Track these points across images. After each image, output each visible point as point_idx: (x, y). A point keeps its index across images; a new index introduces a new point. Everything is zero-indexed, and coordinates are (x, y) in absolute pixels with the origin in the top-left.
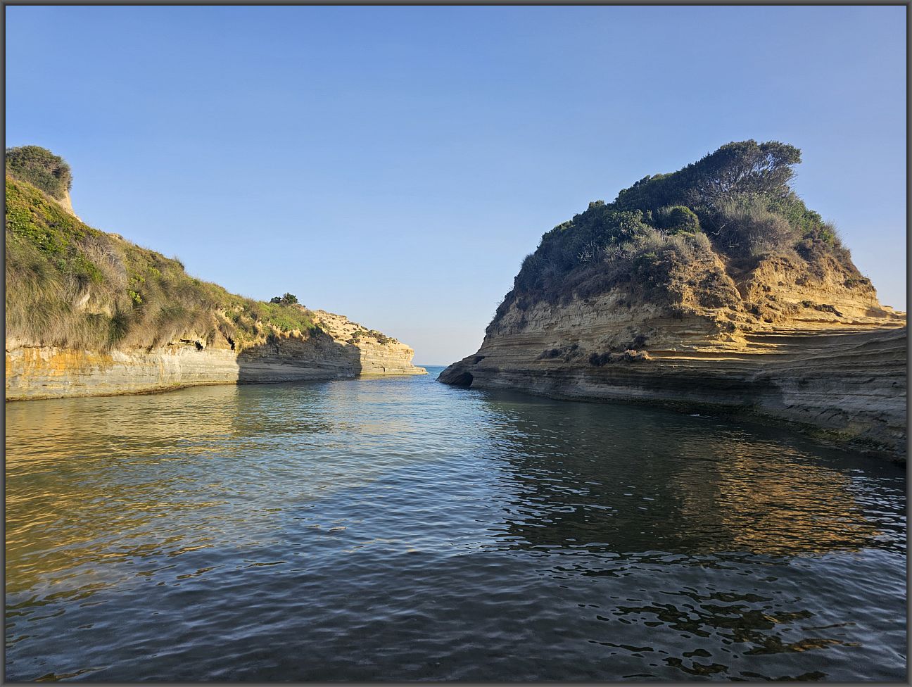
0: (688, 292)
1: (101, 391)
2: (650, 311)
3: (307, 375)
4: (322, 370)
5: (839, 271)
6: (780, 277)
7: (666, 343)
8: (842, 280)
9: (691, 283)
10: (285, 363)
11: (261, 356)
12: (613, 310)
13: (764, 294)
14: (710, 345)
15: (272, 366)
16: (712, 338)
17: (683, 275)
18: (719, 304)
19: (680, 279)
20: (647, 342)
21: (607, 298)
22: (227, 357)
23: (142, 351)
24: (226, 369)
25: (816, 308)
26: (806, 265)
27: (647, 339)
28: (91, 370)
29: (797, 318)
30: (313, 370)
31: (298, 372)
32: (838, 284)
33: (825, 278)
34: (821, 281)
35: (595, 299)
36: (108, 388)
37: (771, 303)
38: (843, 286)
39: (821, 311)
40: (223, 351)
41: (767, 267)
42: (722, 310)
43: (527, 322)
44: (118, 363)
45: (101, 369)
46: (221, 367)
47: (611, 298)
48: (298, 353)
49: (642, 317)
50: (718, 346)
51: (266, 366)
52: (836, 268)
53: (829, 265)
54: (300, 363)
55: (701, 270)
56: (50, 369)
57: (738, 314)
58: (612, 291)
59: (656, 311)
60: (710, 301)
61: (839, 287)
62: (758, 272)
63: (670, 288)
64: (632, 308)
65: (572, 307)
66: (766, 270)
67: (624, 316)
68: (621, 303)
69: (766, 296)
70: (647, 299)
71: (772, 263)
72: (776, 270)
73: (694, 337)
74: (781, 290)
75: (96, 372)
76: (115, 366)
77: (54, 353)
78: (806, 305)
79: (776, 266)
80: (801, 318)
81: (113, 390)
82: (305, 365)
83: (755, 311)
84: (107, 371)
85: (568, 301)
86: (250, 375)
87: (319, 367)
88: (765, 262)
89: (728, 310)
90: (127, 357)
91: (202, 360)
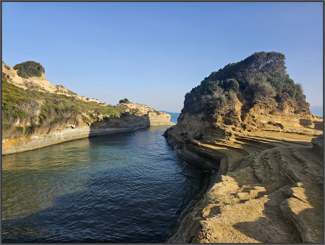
0: (220, 118)
1: (27, 149)
2: (207, 124)
3: (121, 130)
4: (128, 128)
5: (293, 107)
6: (262, 111)
7: (208, 138)
8: (294, 110)
9: (222, 115)
10: (112, 127)
11: (101, 126)
12: (200, 121)
13: (251, 119)
14: (220, 141)
15: (106, 129)
16: (223, 138)
17: (220, 111)
18: (231, 124)
19: (219, 113)
20: (203, 137)
21: (200, 115)
22: (86, 128)
23: (45, 134)
24: (85, 133)
25: (274, 125)
26: (277, 105)
27: (203, 135)
28: (22, 144)
29: (263, 129)
30: (124, 129)
31: (117, 130)
32: (291, 113)
33: (284, 111)
34: (282, 112)
36: (29, 148)
37: (253, 123)
38: (293, 113)
39: (275, 126)
40: (84, 127)
41: (256, 107)
42: (231, 126)
43: (184, 119)
44: (33, 139)
45: (26, 143)
46: (83, 132)
48: (117, 123)
49: (205, 126)
50: (223, 142)
51: (104, 129)
52: (291, 106)
53: (288, 104)
54: (119, 127)
55: (228, 109)
56: (6, 145)
57: (237, 128)
58: (202, 113)
59: (209, 124)
60: (227, 122)
61: (292, 114)
62: (252, 109)
63: (213, 117)
64: (204, 122)
65: (193, 116)
66: (256, 108)
67: (202, 124)
68: (203, 119)
69: (252, 120)
70: (208, 119)
71: (259, 105)
72: (261, 108)
73: (217, 137)
74: (261, 117)
75: (24, 144)
76: (32, 141)
77: (7, 141)
78: (269, 123)
79: (261, 107)
80: (265, 129)
81: (31, 149)
82: (120, 127)
83: (244, 127)
84: (29, 143)
85: (192, 114)
86: (96, 133)
87: (126, 127)
88: (256, 105)
89: (233, 126)
90: (38, 137)
91: (75, 131)
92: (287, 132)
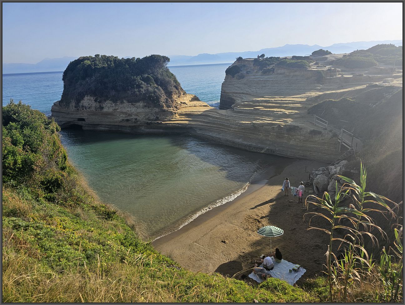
0: (164, 105)
2: (157, 110)
6: (176, 96)
7: (163, 118)
9: (164, 102)
12: (143, 108)
13: (175, 102)
14: (173, 118)
16: (173, 116)
18: (170, 107)
19: (162, 101)
21: (139, 104)
26: (178, 92)
27: (159, 117)
29: (182, 107)
32: (183, 95)
33: (181, 94)
35: (134, 104)
37: (177, 104)
39: (184, 104)
43: (103, 107)
47: (141, 104)
49: (155, 111)
50: (175, 118)
52: (181, 91)
57: (175, 109)
58: (140, 102)
60: (169, 106)
63: (161, 104)
64: (150, 108)
65: (125, 105)
66: (173, 95)
67: (147, 110)
68: (145, 106)
70: (155, 106)
71: (174, 93)
74: (177, 100)
78: (181, 103)
85: (122, 103)
88: (172, 93)
89: (172, 108)
92: (190, 106)
